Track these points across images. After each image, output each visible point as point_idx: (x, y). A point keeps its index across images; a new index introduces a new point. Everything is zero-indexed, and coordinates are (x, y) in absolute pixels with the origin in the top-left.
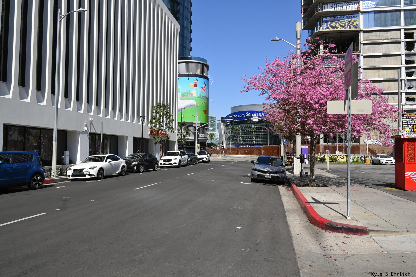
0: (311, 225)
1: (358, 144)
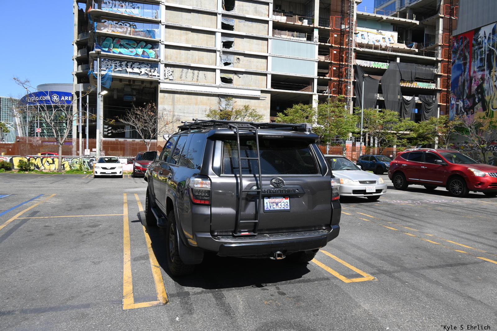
1: (156, 140)
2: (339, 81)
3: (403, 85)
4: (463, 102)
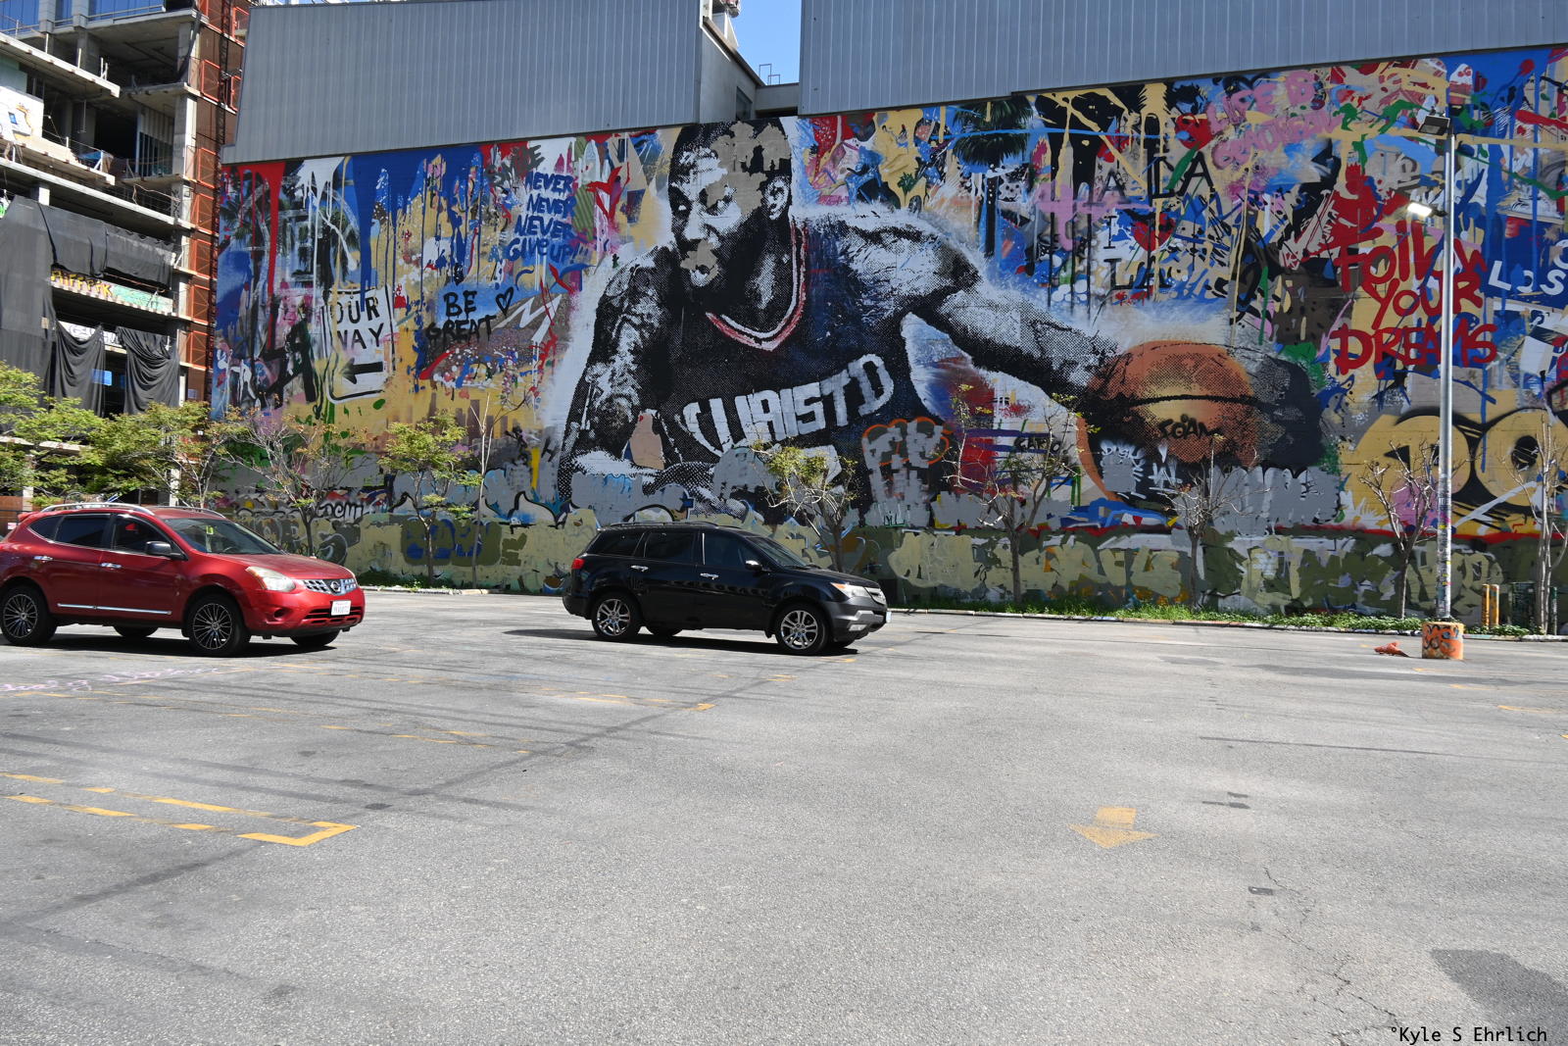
3: (61, 283)
4: (252, 367)
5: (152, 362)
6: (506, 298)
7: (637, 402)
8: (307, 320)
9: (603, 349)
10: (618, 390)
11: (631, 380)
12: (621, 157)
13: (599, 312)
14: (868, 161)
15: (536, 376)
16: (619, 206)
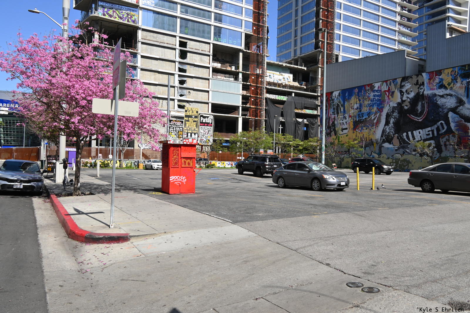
0: (70, 240)
1: (133, 148)
2: (256, 108)
3: (296, 111)
4: (326, 130)
5: (313, 124)
6: (369, 114)
7: (394, 133)
8: (335, 121)
9: (387, 123)
10: (390, 131)
11: (393, 129)
12: (390, 85)
13: (386, 116)
14: (441, 80)
15: (375, 129)
16: (390, 94)
